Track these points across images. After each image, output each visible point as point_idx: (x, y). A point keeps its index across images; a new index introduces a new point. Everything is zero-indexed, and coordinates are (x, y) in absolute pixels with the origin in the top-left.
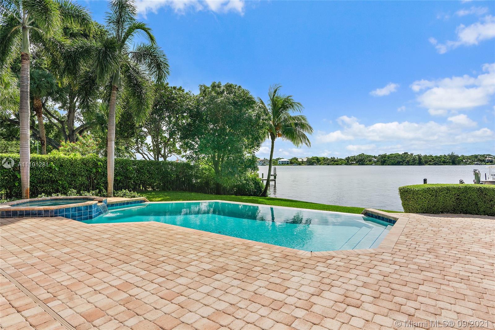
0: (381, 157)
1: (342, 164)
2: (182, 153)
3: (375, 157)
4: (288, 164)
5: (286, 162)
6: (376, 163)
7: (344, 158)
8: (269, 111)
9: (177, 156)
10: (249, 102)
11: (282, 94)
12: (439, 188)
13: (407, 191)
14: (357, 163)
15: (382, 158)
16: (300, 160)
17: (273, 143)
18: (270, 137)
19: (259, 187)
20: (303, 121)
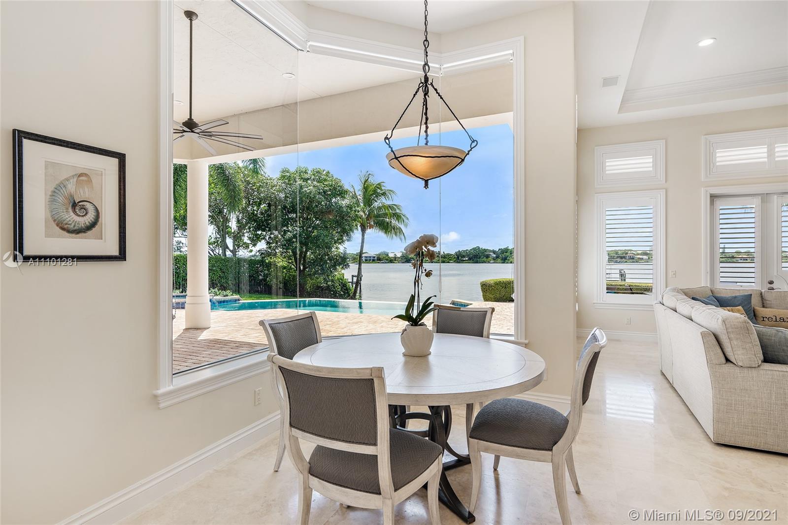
0: (502, 251)
1: (450, 261)
2: (250, 247)
3: (494, 252)
4: (373, 260)
5: (372, 259)
6: (495, 260)
7: (453, 252)
8: (359, 197)
9: (244, 250)
10: (342, 193)
11: (374, 181)
12: (508, 282)
13: (485, 284)
14: (470, 259)
15: (503, 253)
16: (391, 255)
17: (363, 236)
18: (359, 228)
19: (347, 289)
20: (398, 211)
